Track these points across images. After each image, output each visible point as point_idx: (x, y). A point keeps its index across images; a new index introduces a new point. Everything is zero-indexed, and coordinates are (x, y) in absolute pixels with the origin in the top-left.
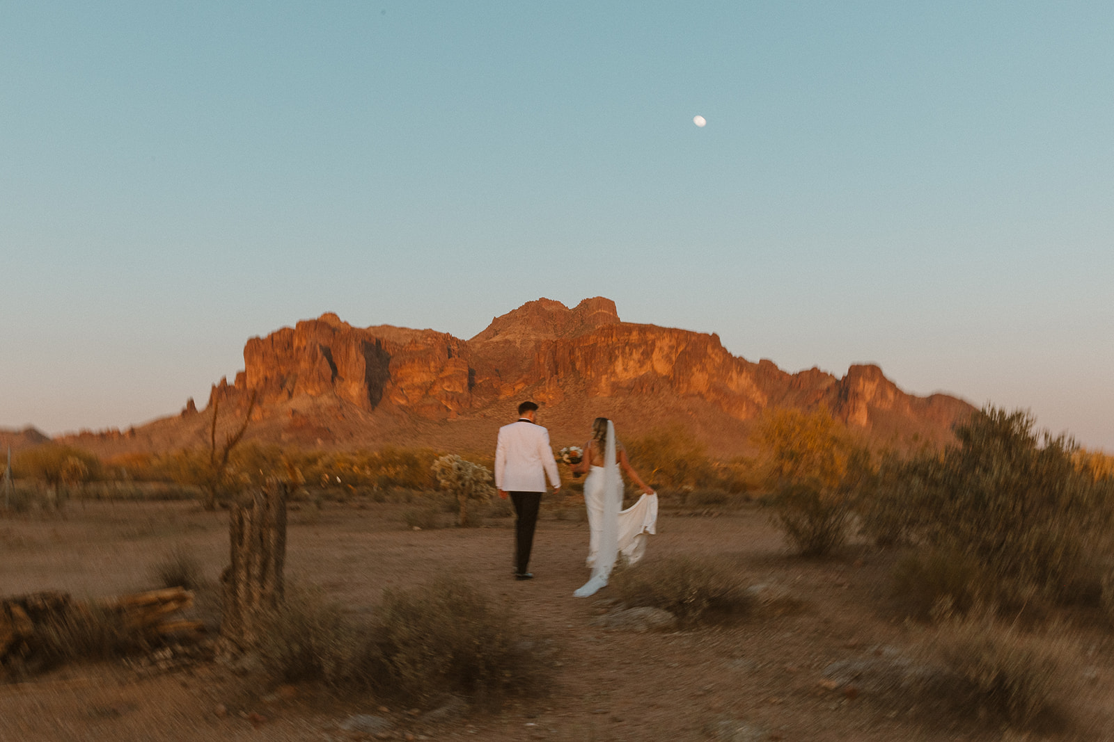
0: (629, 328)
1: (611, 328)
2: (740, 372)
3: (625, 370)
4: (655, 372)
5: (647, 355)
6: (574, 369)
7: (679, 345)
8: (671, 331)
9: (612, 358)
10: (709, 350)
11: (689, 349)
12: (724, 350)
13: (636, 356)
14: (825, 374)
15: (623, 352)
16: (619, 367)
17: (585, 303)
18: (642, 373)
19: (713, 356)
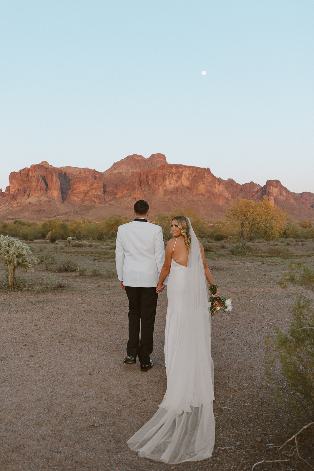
0: (171, 166)
1: (164, 166)
2: (219, 185)
3: (170, 184)
4: (183, 185)
5: (179, 177)
6: (148, 184)
7: (193, 173)
8: (189, 167)
9: (164, 179)
10: (206, 175)
11: (197, 175)
12: (212, 175)
13: (175, 178)
14: (256, 184)
15: (169, 176)
16: (167, 182)
17: (153, 156)
18: (177, 185)
19: (208, 178)
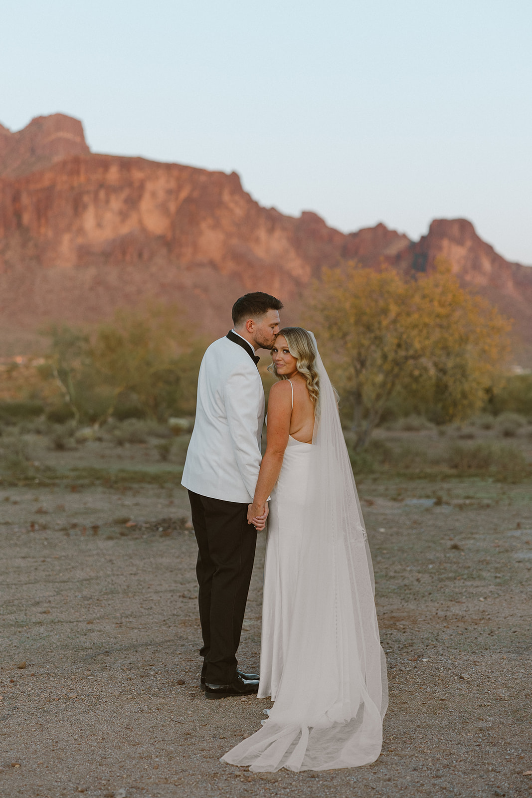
0: (104, 162)
1: (77, 161)
2: (271, 231)
3: (99, 225)
4: (144, 230)
5: (133, 202)
6: (19, 224)
7: (180, 188)
8: (170, 167)
9: (78, 207)
10: (226, 197)
11: (196, 194)
12: (247, 197)
13: (116, 204)
14: (395, 233)
15: (96, 199)
16: (89, 220)
17: (38, 123)
18: (125, 230)
19: (232, 205)
